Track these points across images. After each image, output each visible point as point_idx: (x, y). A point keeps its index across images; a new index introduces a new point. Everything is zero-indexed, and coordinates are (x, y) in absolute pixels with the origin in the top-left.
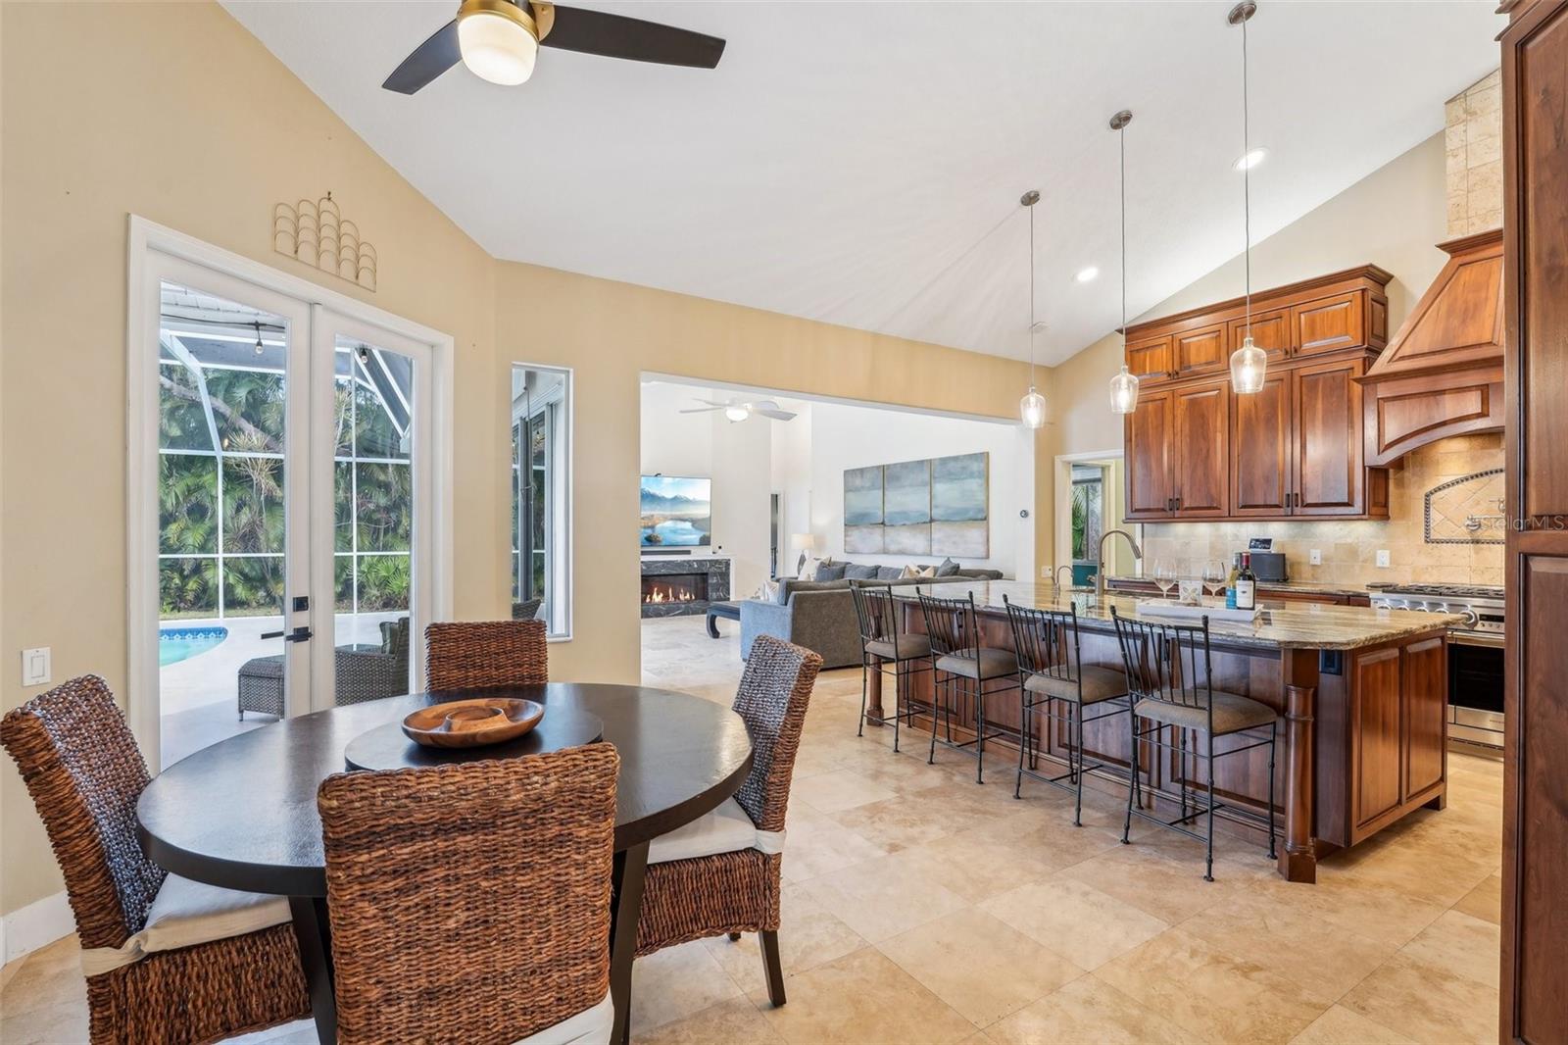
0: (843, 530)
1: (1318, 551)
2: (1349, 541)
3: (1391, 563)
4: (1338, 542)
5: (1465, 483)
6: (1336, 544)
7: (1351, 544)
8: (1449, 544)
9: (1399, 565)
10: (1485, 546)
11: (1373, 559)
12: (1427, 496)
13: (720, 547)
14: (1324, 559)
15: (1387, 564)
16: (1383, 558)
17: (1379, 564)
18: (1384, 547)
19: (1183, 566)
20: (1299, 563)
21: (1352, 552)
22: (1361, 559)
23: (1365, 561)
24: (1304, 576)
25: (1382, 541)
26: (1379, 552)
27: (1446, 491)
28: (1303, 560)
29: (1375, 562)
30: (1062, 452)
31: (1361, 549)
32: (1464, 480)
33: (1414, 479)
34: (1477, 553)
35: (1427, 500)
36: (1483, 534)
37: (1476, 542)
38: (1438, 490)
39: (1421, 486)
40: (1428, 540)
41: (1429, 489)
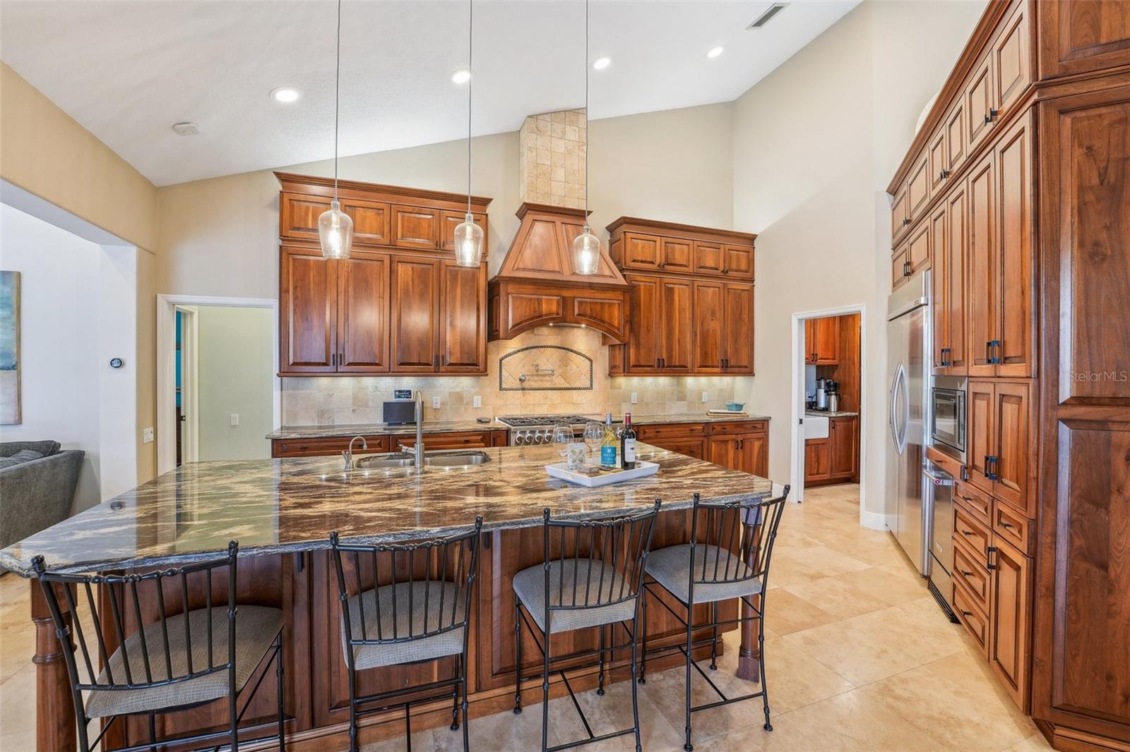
1: (439, 398)
2: (458, 390)
3: (482, 405)
4: (451, 391)
5: (519, 354)
6: (450, 393)
7: (458, 392)
8: (511, 391)
9: (486, 406)
10: (527, 391)
11: (472, 402)
12: (501, 361)
14: (443, 404)
15: (480, 406)
16: (477, 401)
17: (475, 406)
18: (477, 394)
19: (326, 415)
21: (459, 398)
22: (465, 403)
23: (467, 404)
24: (429, 417)
25: (477, 390)
26: (475, 397)
27: (510, 358)
28: (429, 405)
29: (473, 405)
30: (167, 291)
31: (464, 395)
32: (519, 351)
33: (494, 349)
34: (524, 396)
35: (500, 363)
36: (526, 385)
37: (523, 389)
38: (506, 356)
39: (498, 354)
40: (501, 389)
41: (502, 355)
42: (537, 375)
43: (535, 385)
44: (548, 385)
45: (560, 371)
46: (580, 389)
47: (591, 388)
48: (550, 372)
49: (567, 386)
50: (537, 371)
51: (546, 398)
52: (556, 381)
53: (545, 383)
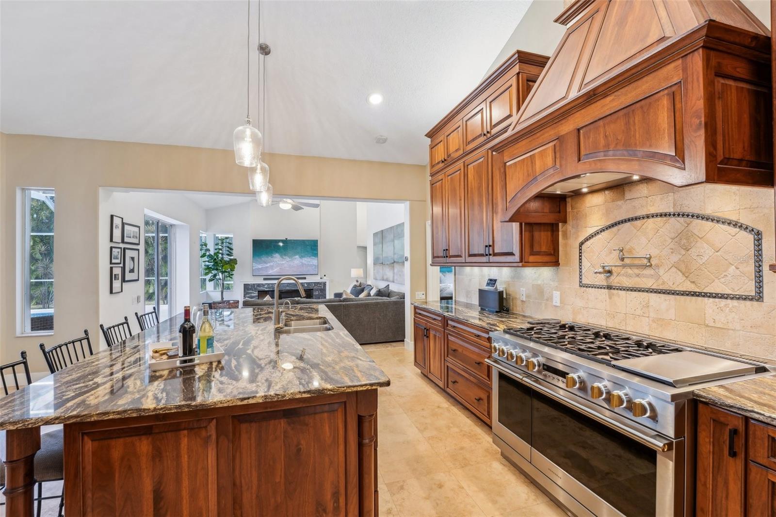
0: (373, 266)
1: (524, 290)
2: (539, 282)
3: (560, 303)
4: (534, 282)
5: (603, 233)
6: (533, 285)
7: (540, 285)
8: (593, 289)
9: (565, 304)
10: (616, 291)
11: (552, 298)
12: (580, 246)
13: (325, 276)
14: (528, 296)
16: (556, 298)
17: (554, 304)
18: (557, 289)
20: (516, 298)
21: (540, 291)
22: (545, 298)
23: (547, 300)
24: (518, 308)
25: (556, 284)
26: (554, 292)
27: (591, 241)
28: (518, 297)
29: (552, 302)
31: (545, 290)
32: (602, 230)
33: (573, 231)
34: (610, 298)
35: (580, 249)
36: (615, 280)
37: (609, 287)
38: (587, 240)
39: (576, 238)
40: (582, 285)
41: (581, 239)
42: (624, 266)
43: (627, 282)
44: (649, 283)
45: (675, 258)
46: (723, 296)
47: (759, 297)
48: (645, 261)
49: (692, 288)
50: (622, 259)
51: (647, 306)
52: (665, 277)
53: (644, 279)
